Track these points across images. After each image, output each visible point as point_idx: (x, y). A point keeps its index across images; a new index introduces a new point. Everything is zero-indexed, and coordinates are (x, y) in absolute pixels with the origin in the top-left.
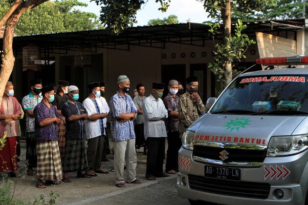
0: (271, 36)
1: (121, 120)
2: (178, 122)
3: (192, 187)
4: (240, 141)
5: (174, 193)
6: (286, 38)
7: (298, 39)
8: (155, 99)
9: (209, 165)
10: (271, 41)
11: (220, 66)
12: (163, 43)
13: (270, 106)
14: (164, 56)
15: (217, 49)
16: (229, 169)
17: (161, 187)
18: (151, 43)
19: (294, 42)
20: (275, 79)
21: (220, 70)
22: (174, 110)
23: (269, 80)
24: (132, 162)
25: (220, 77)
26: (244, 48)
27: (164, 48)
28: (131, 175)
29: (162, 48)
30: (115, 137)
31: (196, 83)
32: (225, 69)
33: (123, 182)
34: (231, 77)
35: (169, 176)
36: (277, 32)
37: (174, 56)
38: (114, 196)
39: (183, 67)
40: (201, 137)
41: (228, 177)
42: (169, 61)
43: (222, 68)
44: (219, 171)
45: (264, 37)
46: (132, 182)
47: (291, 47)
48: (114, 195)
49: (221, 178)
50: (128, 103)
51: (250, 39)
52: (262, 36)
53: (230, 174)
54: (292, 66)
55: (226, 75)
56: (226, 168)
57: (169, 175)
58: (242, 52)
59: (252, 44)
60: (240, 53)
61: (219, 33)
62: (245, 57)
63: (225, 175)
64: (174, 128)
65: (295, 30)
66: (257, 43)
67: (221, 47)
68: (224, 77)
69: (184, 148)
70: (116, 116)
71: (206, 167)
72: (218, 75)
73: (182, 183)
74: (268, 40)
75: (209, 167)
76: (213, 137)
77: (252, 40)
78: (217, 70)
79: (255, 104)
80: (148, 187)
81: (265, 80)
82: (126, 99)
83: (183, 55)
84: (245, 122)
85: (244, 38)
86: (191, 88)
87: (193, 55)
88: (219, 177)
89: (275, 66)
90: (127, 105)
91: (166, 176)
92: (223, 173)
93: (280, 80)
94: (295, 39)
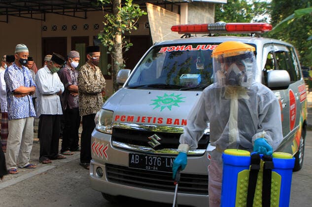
0: (159, 8)
1: (18, 94)
2: (78, 97)
3: (110, 179)
4: (175, 123)
5: (76, 181)
6: (172, 11)
7: (182, 13)
8: (50, 72)
9: (134, 153)
10: (159, 13)
11: (110, 38)
12: (43, 14)
13: (200, 80)
14: (44, 29)
15: (106, 19)
16: (161, 158)
17: (59, 173)
18: (32, 14)
19: (178, 15)
20: (202, 48)
21: (110, 42)
22: (73, 84)
23: (195, 49)
24: (29, 144)
25: (110, 49)
26: (135, 19)
27: (44, 20)
28: (25, 159)
29: (42, 20)
30: (12, 114)
31: (98, 54)
32: (114, 40)
33: (15, 168)
34: (121, 49)
35: (65, 158)
36: (164, 5)
37: (54, 28)
38: (7, 187)
39: (64, 40)
40: (122, 117)
41: (159, 168)
42: (50, 34)
43: (112, 40)
44: (149, 160)
45: (153, 9)
46: (26, 167)
47: (176, 20)
48: (7, 185)
49: (151, 169)
50: (26, 75)
51: (141, 10)
52: (152, 7)
53: (163, 164)
54: (212, 35)
55: (115, 48)
56: (158, 157)
57: (65, 156)
58: (133, 23)
59: (143, 15)
60: (131, 24)
61: (109, 3)
62: (136, 28)
63: (156, 166)
64: (73, 104)
65: (179, 4)
66: (147, 14)
67: (112, 17)
68: (114, 49)
69: (98, 130)
70: (14, 89)
71: (130, 155)
72: (108, 47)
73: (97, 174)
74: (157, 12)
75: (135, 155)
76: (139, 118)
77: (143, 11)
78: (106, 41)
79: (182, 77)
80: (46, 173)
81: (190, 49)
82: (24, 71)
83: (64, 28)
84: (176, 99)
85: (136, 8)
86: (92, 59)
87: (74, 28)
88: (148, 168)
89: (192, 35)
90: (25, 77)
91: (62, 158)
92: (153, 163)
93: (209, 48)
94: (179, 13)
